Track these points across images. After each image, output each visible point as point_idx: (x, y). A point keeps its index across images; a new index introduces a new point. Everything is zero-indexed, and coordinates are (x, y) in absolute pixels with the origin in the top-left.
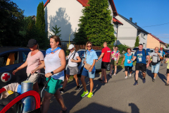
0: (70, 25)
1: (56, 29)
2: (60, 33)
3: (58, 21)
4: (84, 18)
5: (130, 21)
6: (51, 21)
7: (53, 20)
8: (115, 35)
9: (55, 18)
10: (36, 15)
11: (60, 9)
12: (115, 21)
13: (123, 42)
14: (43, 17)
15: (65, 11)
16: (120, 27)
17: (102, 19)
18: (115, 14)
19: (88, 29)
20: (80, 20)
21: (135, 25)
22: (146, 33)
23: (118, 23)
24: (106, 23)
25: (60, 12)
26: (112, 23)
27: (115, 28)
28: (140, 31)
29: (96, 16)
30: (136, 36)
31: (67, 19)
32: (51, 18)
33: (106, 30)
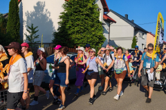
0: (51, 22)
1: (32, 29)
2: (37, 34)
4: (66, 15)
5: (126, 18)
6: (28, 18)
7: (30, 16)
9: (33, 14)
11: (38, 3)
12: (106, 18)
14: (17, 15)
15: (44, 6)
16: (113, 25)
18: (106, 10)
19: (70, 27)
20: (61, 17)
21: (131, 23)
22: (145, 32)
23: (109, 21)
24: (93, 20)
25: (39, 7)
26: (101, 19)
27: (106, 27)
28: (137, 29)
31: (48, 15)
32: (27, 14)
33: (93, 29)
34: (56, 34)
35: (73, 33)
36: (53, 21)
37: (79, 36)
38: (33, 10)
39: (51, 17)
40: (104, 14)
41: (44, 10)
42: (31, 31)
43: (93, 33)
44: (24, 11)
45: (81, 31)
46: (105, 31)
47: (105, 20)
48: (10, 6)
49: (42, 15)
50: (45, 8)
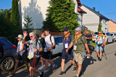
2: (31, 23)
3: (31, 11)
4: (51, 8)
5: (93, 10)
7: (26, 10)
8: (79, 22)
9: (28, 9)
11: (32, 1)
12: (80, 10)
14: (18, 9)
15: (36, 3)
16: (84, 15)
17: (66, 8)
18: (79, 4)
21: (97, 13)
22: (107, 20)
23: (82, 12)
24: (70, 12)
25: (33, 4)
26: (76, 11)
27: (80, 16)
28: (102, 18)
29: (61, 6)
30: (99, 22)
31: (39, 9)
32: (25, 8)
33: (70, 18)
34: (44, 23)
35: (57, 21)
36: (42, 13)
37: (60, 23)
38: (28, 6)
39: (41, 11)
40: (78, 8)
41: (36, 6)
42: (27, 20)
43: (71, 21)
44: (22, 7)
45: (62, 19)
46: (78, 19)
47: (79, 12)
48: (13, 4)
49: (35, 9)
50: (37, 4)
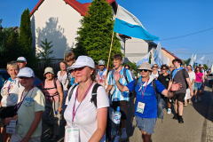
0: (64, 39)
1: (46, 44)
2: (51, 49)
3: (48, 34)
4: (84, 30)
7: (41, 33)
8: (122, 51)
9: (45, 30)
10: (19, 26)
11: (50, 19)
13: (132, 60)
14: (29, 29)
15: (57, 22)
16: (128, 41)
17: (105, 31)
19: (88, 43)
20: (78, 33)
23: (124, 37)
25: (52, 23)
29: (98, 27)
30: (147, 52)
31: (61, 31)
32: (39, 30)
35: (92, 49)
41: (57, 27)
